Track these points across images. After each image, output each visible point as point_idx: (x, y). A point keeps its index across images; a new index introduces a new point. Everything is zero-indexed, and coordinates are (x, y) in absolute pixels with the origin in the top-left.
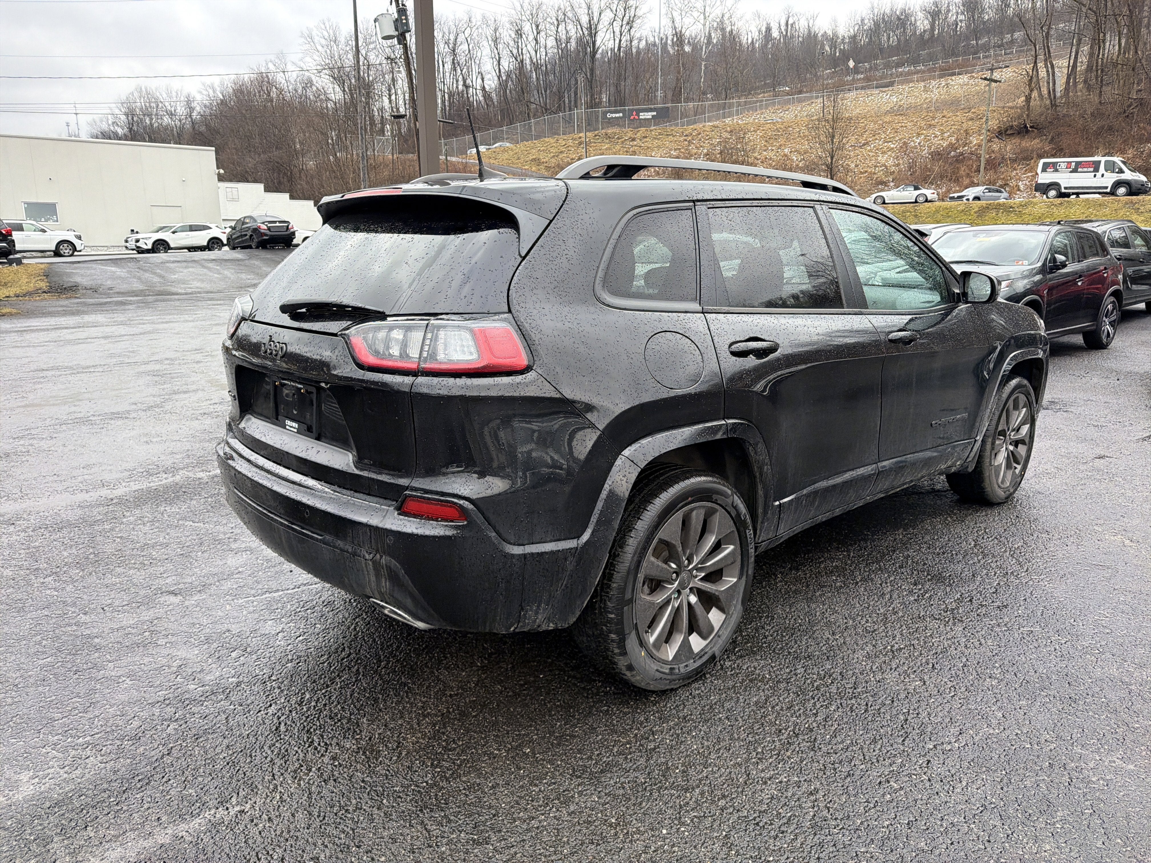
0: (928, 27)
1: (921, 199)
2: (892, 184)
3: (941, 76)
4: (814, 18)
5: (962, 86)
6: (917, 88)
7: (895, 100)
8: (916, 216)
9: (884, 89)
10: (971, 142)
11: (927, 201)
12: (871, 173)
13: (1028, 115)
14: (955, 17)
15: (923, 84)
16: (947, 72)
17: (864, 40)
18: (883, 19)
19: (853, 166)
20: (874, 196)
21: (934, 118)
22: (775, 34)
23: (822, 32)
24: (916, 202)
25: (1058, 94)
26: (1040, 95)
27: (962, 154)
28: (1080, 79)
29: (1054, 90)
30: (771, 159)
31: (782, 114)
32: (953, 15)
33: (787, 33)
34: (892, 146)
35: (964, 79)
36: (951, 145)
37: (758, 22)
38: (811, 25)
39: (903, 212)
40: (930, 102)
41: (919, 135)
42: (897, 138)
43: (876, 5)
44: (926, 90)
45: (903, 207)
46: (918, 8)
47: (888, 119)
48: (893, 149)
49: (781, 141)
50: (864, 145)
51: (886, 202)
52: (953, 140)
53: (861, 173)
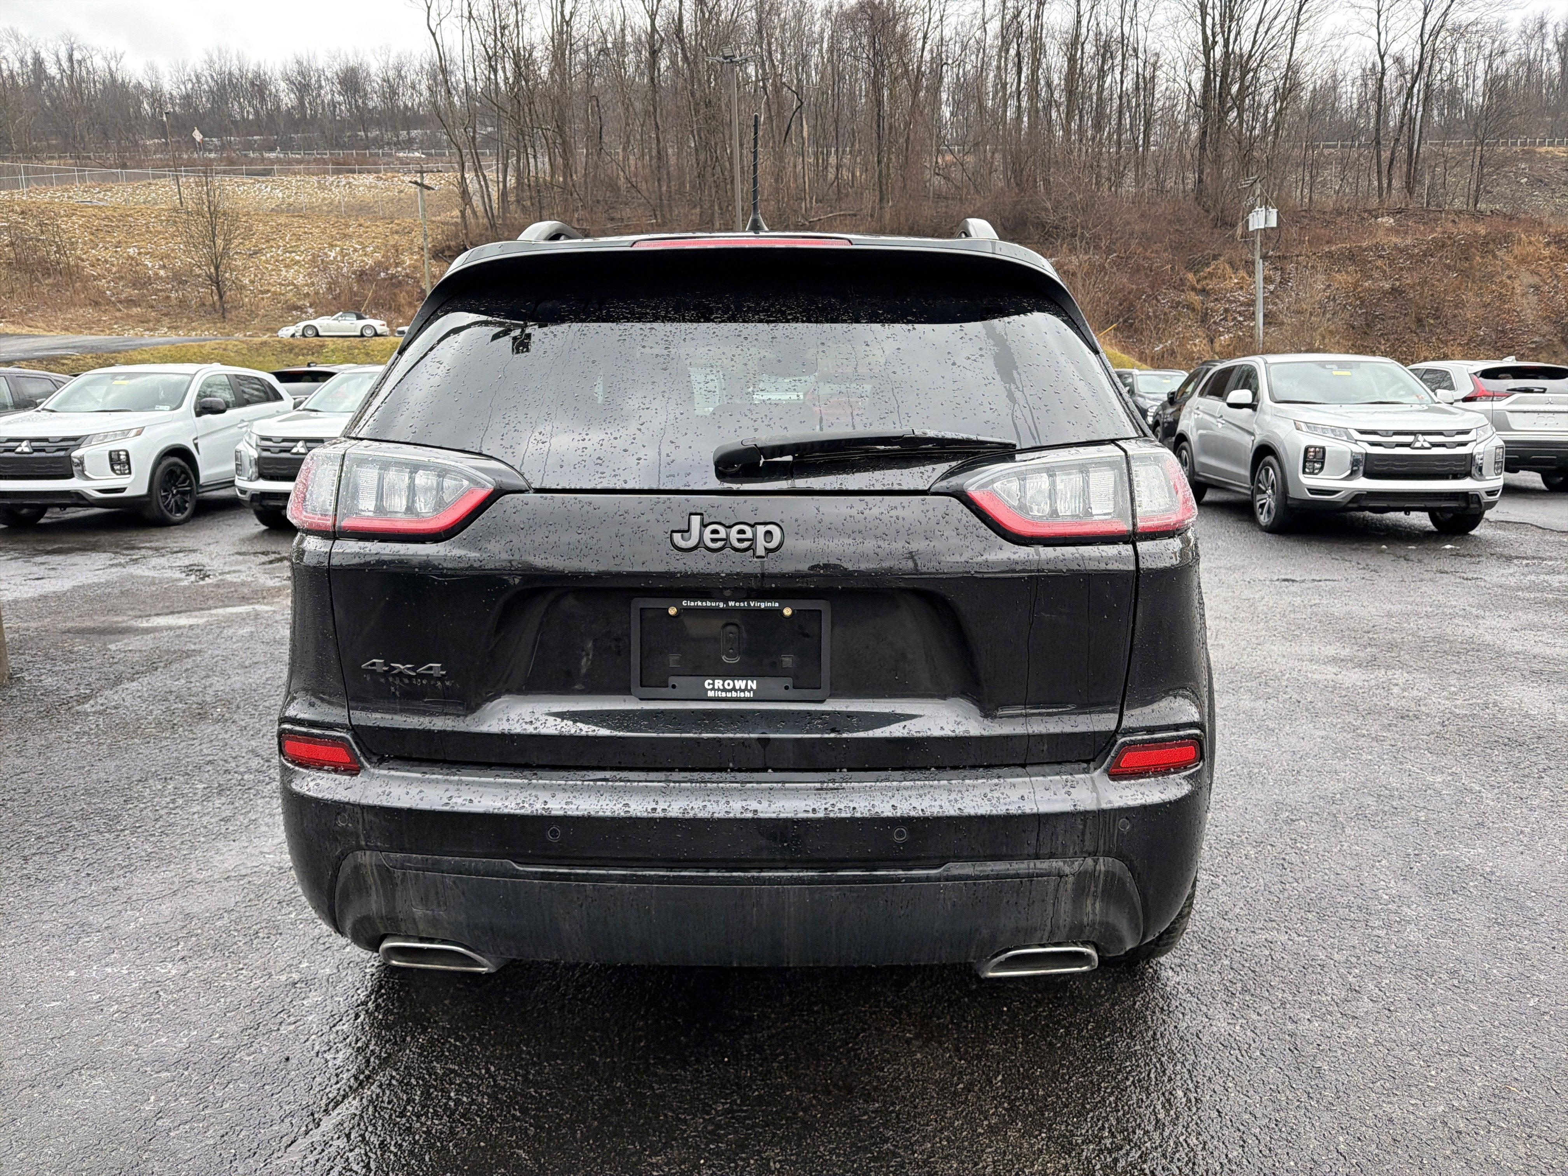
0: (295, 102)
1: (368, 332)
2: (311, 310)
3: (337, 172)
4: (118, 59)
5: (370, 188)
6: (308, 183)
7: (280, 195)
8: (367, 354)
9: (261, 178)
10: (404, 262)
11: (376, 335)
12: (275, 293)
13: (467, 234)
14: (329, 97)
15: (315, 178)
16: (342, 167)
17: (204, 104)
18: (230, 80)
19: (247, 281)
20: (302, 324)
21: (347, 226)
22: (52, 70)
23: (134, 81)
24: (362, 336)
25: (496, 213)
26: (474, 213)
27: (393, 276)
28: (512, 198)
29: (491, 207)
30: (106, 261)
31: (101, 196)
32: (327, 93)
33: (73, 71)
34: (297, 258)
35: (370, 179)
36: (379, 264)
37: (16, 47)
38: (114, 69)
39: (349, 348)
40: (331, 203)
41: (332, 246)
42: (302, 248)
43: (215, 58)
44: (322, 187)
45: (347, 343)
46: (278, 75)
47: (282, 220)
48: (299, 262)
49: (119, 236)
50: (255, 253)
51: (321, 333)
52: (378, 256)
53: (262, 292)
